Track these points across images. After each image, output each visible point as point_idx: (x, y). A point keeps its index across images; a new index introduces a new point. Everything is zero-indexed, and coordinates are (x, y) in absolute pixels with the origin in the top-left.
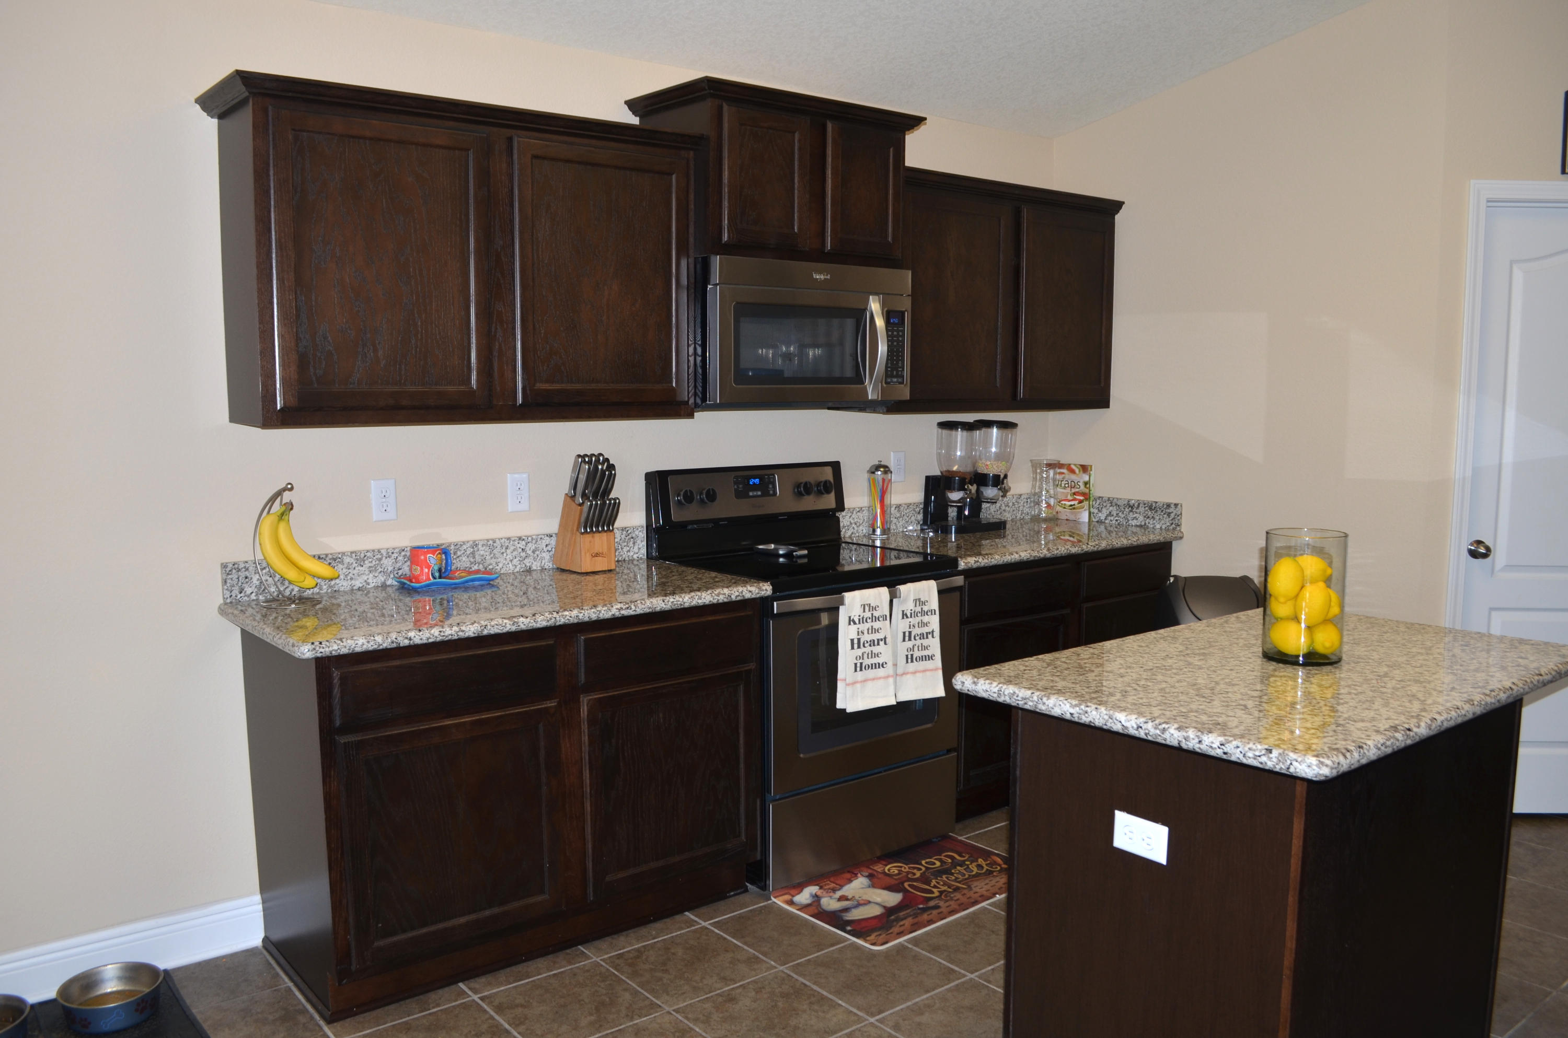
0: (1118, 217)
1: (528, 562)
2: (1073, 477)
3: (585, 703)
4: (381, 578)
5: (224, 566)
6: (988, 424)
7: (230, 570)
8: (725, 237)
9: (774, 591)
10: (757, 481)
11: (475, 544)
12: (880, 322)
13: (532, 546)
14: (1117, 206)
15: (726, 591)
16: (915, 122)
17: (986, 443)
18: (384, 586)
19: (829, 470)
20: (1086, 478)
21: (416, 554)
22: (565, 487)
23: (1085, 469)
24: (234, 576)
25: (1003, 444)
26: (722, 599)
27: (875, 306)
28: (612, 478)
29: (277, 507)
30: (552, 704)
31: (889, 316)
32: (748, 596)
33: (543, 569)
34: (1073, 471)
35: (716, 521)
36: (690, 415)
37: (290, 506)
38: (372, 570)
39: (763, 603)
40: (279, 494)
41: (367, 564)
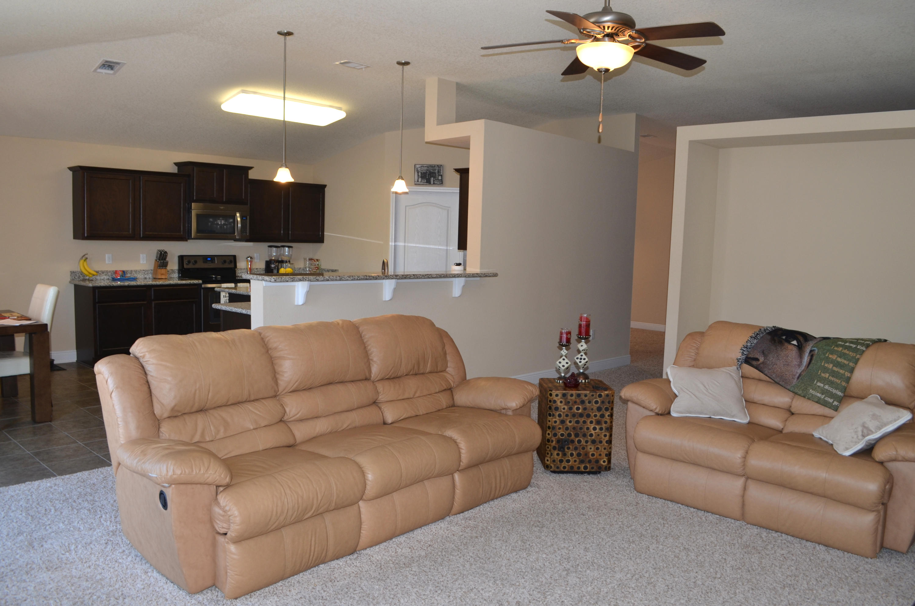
0: (326, 189)
1: (145, 276)
2: (315, 263)
3: (153, 303)
4: (108, 277)
5: (71, 272)
6: (283, 246)
7: (72, 273)
8: (195, 198)
9: (203, 282)
10: (208, 259)
11: (132, 271)
12: (239, 219)
13: (147, 272)
14: (325, 186)
15: (189, 281)
16: (251, 168)
17: (284, 251)
18: (108, 279)
19: (233, 257)
20: (318, 263)
21: (116, 272)
22: (155, 258)
23: (317, 260)
24: (73, 274)
25: (289, 252)
26: (188, 283)
27: (238, 215)
28: (166, 256)
29: (84, 258)
30: (145, 302)
31: (242, 217)
32: (195, 283)
33: (149, 278)
34: (315, 261)
35: (198, 269)
36: (187, 241)
37: (87, 258)
38: (106, 275)
39: (200, 285)
40: (84, 255)
41: (105, 274)
